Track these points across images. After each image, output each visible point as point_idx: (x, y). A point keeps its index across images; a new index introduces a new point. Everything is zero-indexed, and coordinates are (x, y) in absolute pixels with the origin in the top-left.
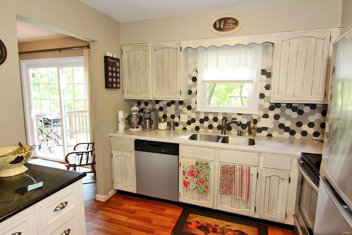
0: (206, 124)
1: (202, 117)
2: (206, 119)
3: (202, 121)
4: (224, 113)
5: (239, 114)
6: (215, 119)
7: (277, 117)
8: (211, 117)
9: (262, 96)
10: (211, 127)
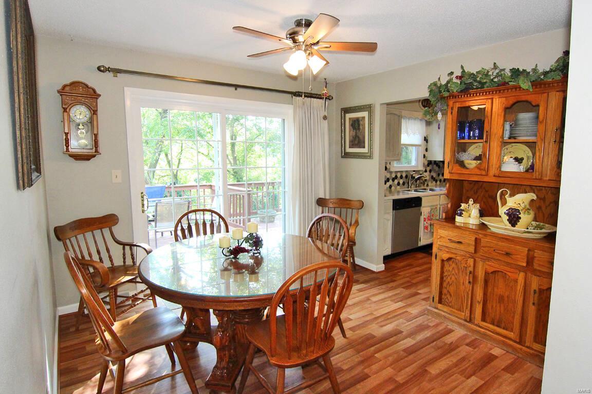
0: (396, 182)
1: (393, 176)
2: (396, 177)
3: (393, 180)
4: (407, 171)
5: (414, 171)
6: (401, 177)
7: (430, 171)
8: (399, 175)
9: (424, 156)
10: (399, 184)
